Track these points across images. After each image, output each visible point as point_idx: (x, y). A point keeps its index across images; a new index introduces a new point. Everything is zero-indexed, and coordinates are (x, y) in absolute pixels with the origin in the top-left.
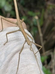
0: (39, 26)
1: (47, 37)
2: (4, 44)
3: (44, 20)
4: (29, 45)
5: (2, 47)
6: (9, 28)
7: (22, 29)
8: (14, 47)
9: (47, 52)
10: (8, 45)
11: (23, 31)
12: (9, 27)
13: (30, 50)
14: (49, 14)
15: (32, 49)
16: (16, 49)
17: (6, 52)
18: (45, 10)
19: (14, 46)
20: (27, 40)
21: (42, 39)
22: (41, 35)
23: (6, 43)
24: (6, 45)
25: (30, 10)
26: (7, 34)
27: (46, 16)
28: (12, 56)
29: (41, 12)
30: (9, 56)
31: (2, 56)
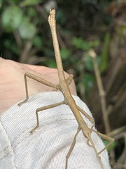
0: (98, 74)
1: (115, 98)
2: (31, 132)
3: (109, 58)
4: (86, 137)
5: (27, 139)
6: (40, 94)
7: (70, 101)
8: (53, 140)
9: (116, 132)
10: (40, 133)
11: (73, 106)
12: (39, 91)
13: (88, 144)
14: (120, 46)
15: (92, 143)
16: (56, 144)
17: (36, 150)
18: (112, 37)
19: (52, 137)
20: (82, 126)
21: (103, 102)
22: (102, 93)
23: (35, 129)
24: (34, 134)
25: (78, 36)
26: (37, 111)
27: (114, 51)
28: (49, 160)
29: (102, 40)
30: (43, 159)
31: (26, 159)
